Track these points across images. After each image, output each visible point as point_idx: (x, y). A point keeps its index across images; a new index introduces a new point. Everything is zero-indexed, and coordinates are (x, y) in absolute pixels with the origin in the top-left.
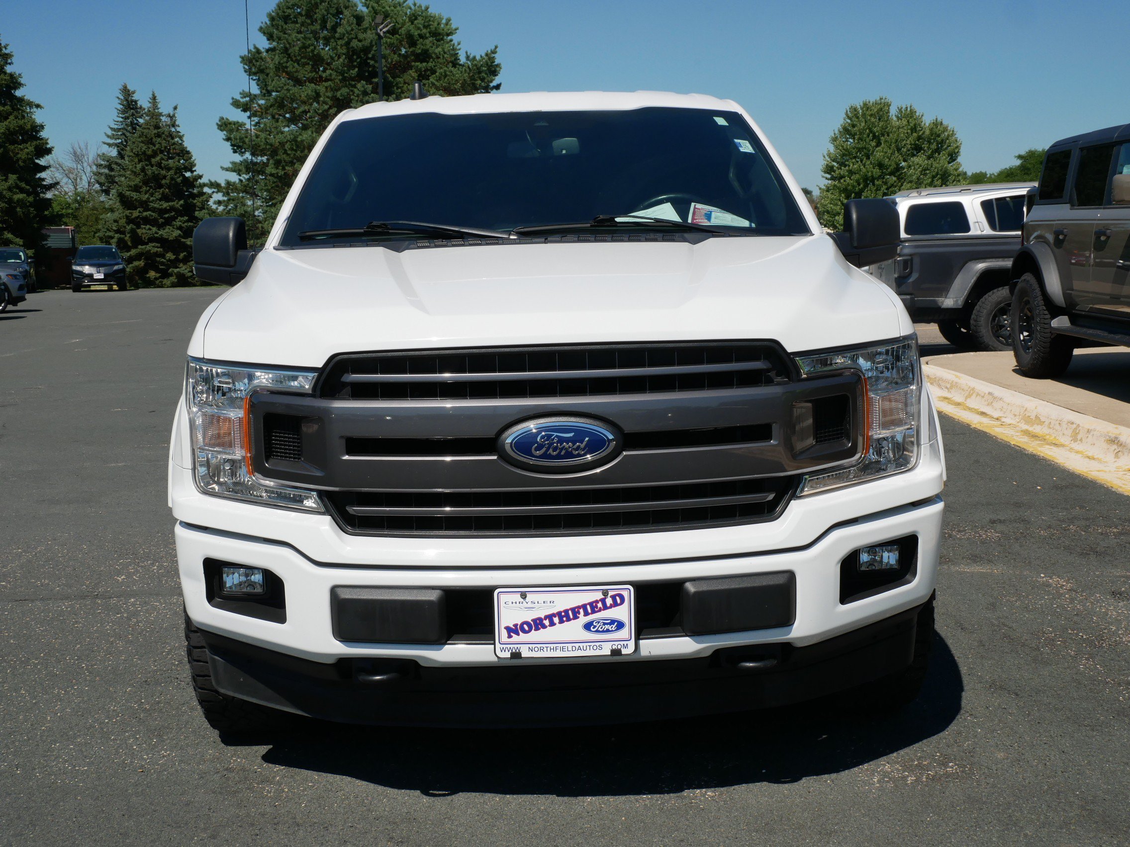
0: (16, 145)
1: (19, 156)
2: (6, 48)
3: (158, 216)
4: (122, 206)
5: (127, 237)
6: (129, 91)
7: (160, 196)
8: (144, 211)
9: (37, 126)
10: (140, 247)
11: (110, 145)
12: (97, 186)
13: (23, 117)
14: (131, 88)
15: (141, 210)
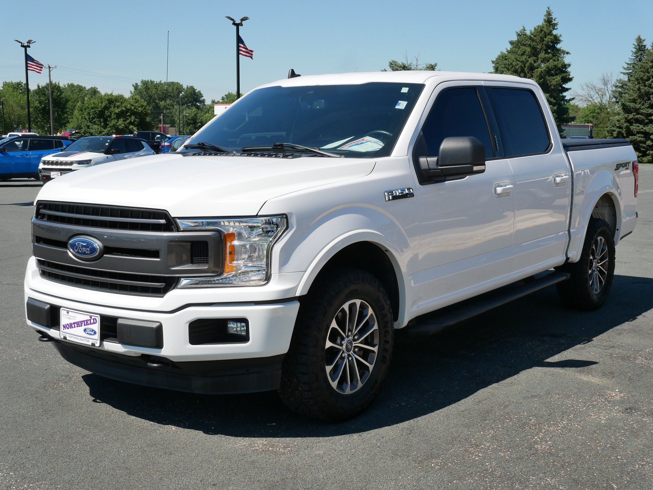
0: (551, 77)
1: (552, 83)
2: (555, 20)
3: (645, 118)
4: (624, 111)
5: (624, 131)
6: (641, 40)
7: (648, 106)
8: (636, 115)
9: (566, 65)
10: (630, 137)
11: (624, 74)
12: (614, 99)
13: (558, 60)
14: (642, 38)
15: (635, 114)
